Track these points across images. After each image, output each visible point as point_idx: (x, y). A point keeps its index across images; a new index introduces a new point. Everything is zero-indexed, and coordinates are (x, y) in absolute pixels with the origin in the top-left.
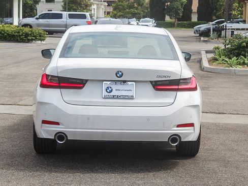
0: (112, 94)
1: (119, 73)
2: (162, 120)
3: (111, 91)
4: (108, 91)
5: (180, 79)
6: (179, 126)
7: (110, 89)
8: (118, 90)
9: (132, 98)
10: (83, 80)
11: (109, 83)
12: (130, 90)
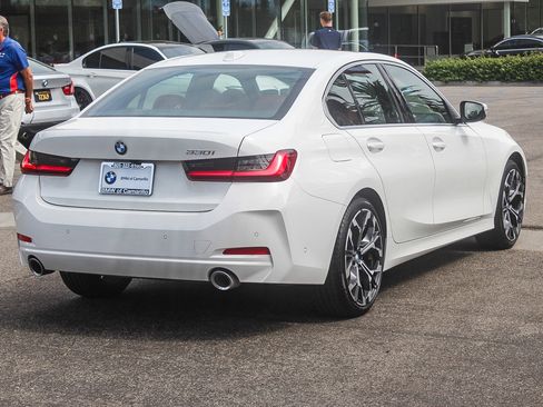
0: (114, 186)
1: (120, 146)
2: (191, 238)
3: (113, 181)
4: (109, 179)
5: (238, 158)
6: (228, 251)
7: (112, 177)
8: (126, 178)
9: (146, 194)
10: (69, 159)
11: (110, 164)
12: (145, 179)
